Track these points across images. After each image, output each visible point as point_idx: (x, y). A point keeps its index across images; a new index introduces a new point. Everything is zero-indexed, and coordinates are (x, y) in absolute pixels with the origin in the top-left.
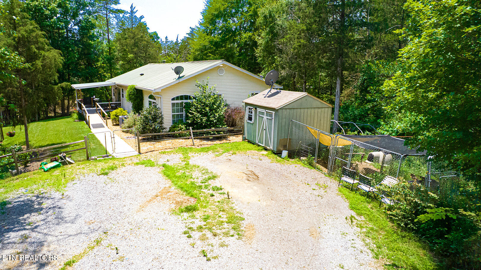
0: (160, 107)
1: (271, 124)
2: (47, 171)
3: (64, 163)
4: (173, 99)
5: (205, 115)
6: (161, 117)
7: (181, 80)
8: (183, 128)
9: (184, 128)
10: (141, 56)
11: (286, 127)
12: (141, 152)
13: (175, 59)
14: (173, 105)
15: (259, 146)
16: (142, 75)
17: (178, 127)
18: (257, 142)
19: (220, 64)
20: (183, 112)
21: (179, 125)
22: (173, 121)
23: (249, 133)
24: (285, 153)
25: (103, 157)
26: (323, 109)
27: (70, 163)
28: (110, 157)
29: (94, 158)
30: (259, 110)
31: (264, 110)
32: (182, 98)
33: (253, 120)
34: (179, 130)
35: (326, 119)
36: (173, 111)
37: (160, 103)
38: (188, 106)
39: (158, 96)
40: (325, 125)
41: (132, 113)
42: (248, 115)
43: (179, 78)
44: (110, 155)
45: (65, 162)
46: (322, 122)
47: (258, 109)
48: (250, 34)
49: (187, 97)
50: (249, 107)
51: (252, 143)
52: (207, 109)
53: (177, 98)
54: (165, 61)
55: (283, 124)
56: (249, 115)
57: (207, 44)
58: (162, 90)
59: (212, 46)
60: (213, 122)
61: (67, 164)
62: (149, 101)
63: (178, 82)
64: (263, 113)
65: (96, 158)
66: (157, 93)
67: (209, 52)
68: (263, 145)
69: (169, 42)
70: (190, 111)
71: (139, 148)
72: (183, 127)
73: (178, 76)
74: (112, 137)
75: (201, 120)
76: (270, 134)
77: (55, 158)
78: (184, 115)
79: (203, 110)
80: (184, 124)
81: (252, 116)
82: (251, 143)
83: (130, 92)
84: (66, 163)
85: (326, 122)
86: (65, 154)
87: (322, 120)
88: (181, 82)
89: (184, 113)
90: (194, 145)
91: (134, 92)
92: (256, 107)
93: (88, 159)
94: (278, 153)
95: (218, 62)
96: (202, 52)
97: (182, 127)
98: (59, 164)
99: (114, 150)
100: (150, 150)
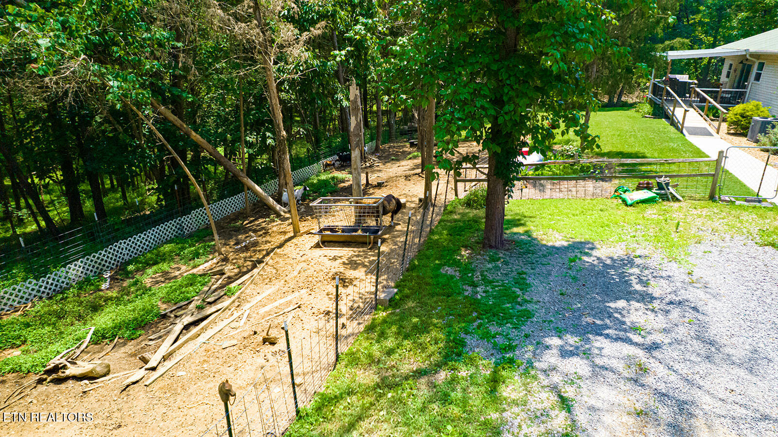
2: (631, 205)
3: (665, 197)
25: (746, 201)
27: (675, 199)
28: (764, 204)
29: (727, 199)
44: (765, 200)
45: (666, 194)
61: (668, 200)
65: (733, 199)
77: (648, 183)
84: (667, 197)
86: (668, 180)
93: (712, 198)
98: (655, 198)
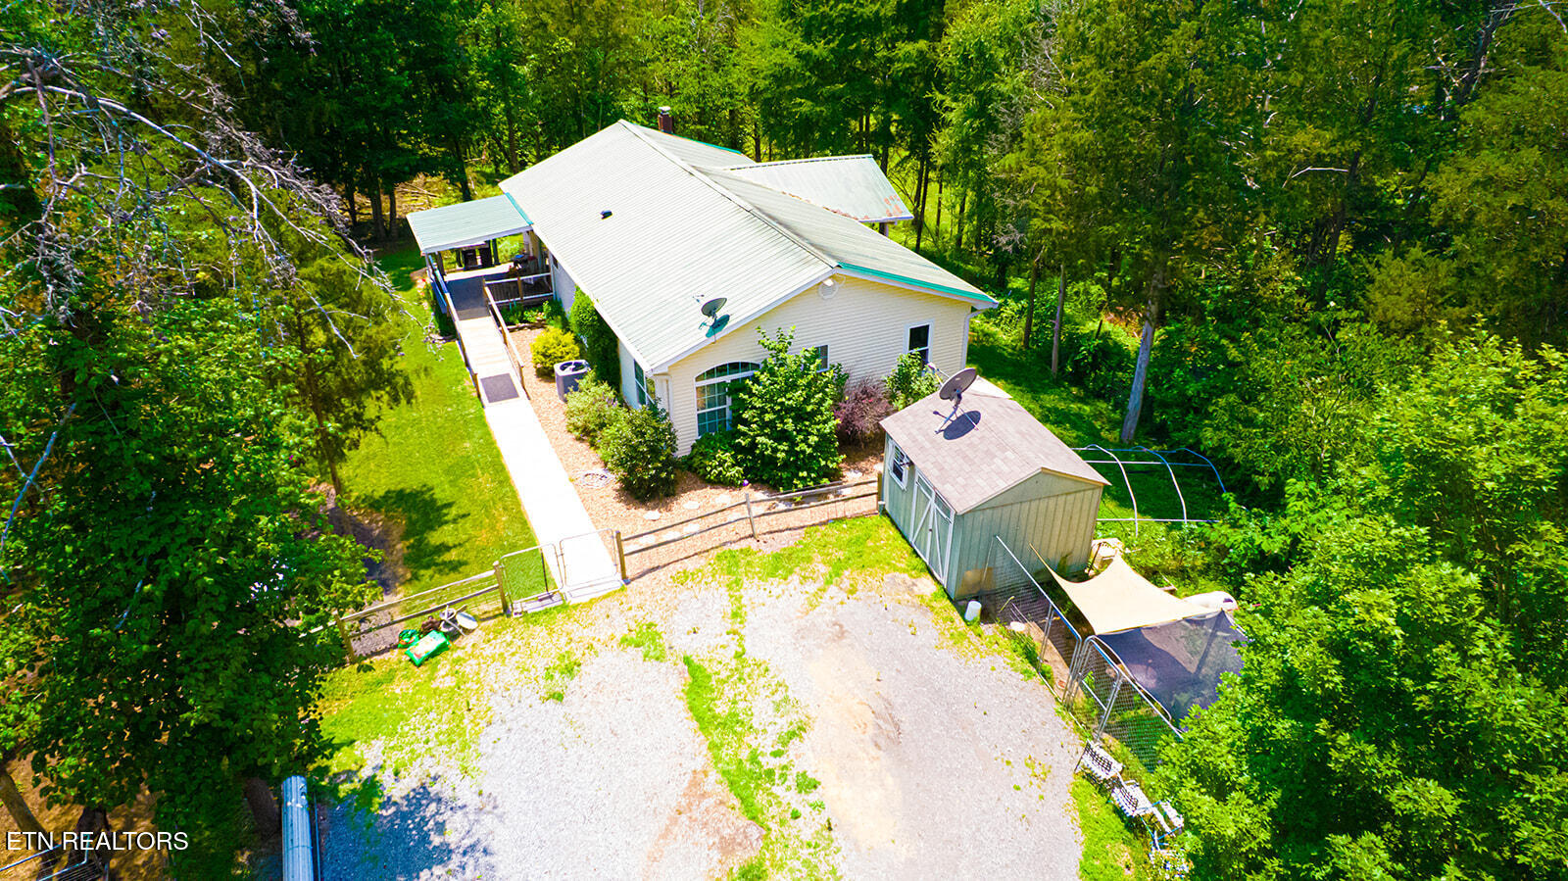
0: (666, 405)
1: (946, 532)
2: (420, 665)
4: (698, 379)
5: (783, 436)
6: (672, 437)
8: (725, 461)
9: (730, 461)
11: (982, 547)
12: (629, 574)
14: (701, 390)
15: (916, 553)
16: (605, 214)
17: (715, 459)
18: (912, 540)
19: (825, 277)
20: (725, 404)
21: (716, 452)
22: (702, 429)
23: (895, 504)
24: (975, 607)
25: (541, 601)
26: (1080, 494)
27: (467, 631)
28: (556, 599)
29: (520, 609)
32: (722, 370)
33: (904, 485)
34: (716, 467)
35: (1085, 514)
36: (701, 406)
37: (666, 397)
40: (1083, 526)
42: (892, 461)
43: (716, 326)
44: (557, 593)
45: (455, 630)
46: (1075, 521)
48: (922, 44)
49: (734, 367)
51: (900, 533)
53: (710, 374)
55: (976, 540)
56: (895, 462)
58: (670, 367)
61: (460, 635)
63: (711, 341)
64: (929, 491)
65: (524, 605)
68: (925, 560)
71: (623, 569)
72: (727, 456)
73: (712, 319)
74: (559, 553)
76: (942, 548)
77: (433, 623)
78: (729, 414)
80: (730, 448)
82: (897, 528)
85: (1084, 520)
86: (453, 610)
87: (1076, 516)
89: (728, 407)
90: (754, 536)
93: (506, 610)
94: (959, 603)
97: (723, 457)
98: (444, 644)
99: (564, 581)
100: (648, 564)
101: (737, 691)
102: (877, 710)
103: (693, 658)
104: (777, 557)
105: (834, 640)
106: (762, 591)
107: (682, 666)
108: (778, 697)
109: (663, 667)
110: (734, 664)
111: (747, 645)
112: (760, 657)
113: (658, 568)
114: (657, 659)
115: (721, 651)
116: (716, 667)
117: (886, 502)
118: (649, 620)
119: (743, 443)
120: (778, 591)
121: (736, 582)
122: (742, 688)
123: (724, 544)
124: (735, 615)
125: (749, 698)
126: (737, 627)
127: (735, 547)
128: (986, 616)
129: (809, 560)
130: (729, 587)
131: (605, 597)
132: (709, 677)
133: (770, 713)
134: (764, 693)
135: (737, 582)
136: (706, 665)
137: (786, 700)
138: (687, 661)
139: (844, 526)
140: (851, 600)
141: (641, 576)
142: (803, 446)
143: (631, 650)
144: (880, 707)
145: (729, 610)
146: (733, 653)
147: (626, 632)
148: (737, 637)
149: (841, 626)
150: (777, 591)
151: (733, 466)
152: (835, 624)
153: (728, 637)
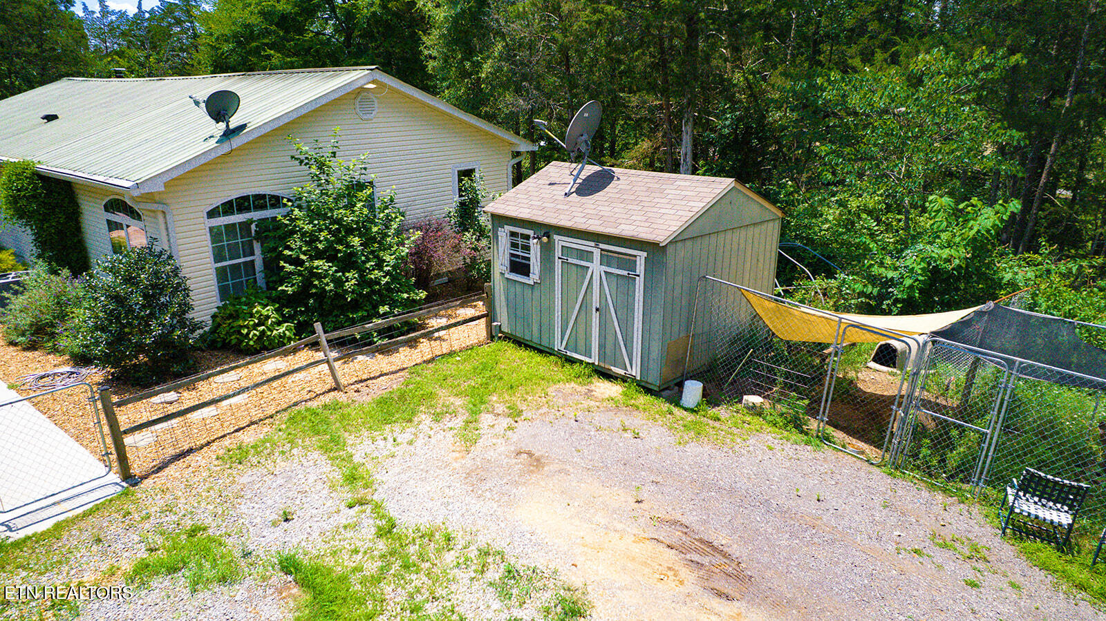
0: (166, 248)
1: (631, 296)
4: (212, 214)
5: (348, 262)
6: (181, 289)
7: (237, 142)
8: (268, 317)
9: (274, 317)
10: (26, 55)
12: (136, 470)
13: (142, 65)
14: (215, 234)
15: (572, 361)
16: (50, 118)
17: (252, 315)
18: (558, 346)
19: (365, 81)
20: (252, 254)
21: (252, 306)
22: (224, 292)
23: (519, 313)
24: (693, 390)
26: (764, 227)
30: (560, 241)
31: (593, 244)
32: (242, 204)
33: (535, 276)
34: (255, 326)
35: (768, 255)
36: (218, 257)
37: (164, 233)
38: (273, 234)
39: (153, 207)
40: (766, 275)
41: (40, 269)
42: (507, 256)
43: (229, 134)
47: (556, 237)
49: (260, 201)
50: (508, 228)
51: (535, 349)
52: (356, 241)
53: (228, 208)
54: (120, 72)
56: (512, 255)
57: (255, 20)
58: (166, 185)
59: (273, 28)
60: (379, 284)
62: (108, 221)
63: (226, 148)
64: (587, 255)
66: (149, 198)
67: (266, 44)
68: (588, 360)
69: (113, 13)
70: (287, 252)
71: (123, 462)
72: (269, 310)
73: (222, 126)
75: (339, 283)
76: (626, 330)
78: (259, 265)
79: (341, 248)
80: (273, 300)
81: (528, 259)
82: (531, 347)
83: (19, 190)
87: (761, 259)
88: (238, 149)
89: (258, 258)
90: (337, 388)
91: (35, 188)
92: (547, 231)
94: (669, 391)
95: (355, 73)
96: (239, 43)
97: (264, 312)
100: (171, 452)
101: (410, 588)
102: (673, 540)
103: (300, 557)
104: (382, 402)
105: (532, 472)
106: (382, 443)
107: (278, 577)
108: (494, 574)
109: (240, 592)
110: (382, 546)
111: (393, 510)
112: (424, 522)
113: (190, 451)
114: (223, 580)
115: (349, 534)
116: (348, 562)
117: (503, 320)
118: (188, 523)
119: (290, 290)
120: (407, 436)
121: (332, 441)
122: (417, 580)
123: (296, 404)
124: (352, 479)
125: (440, 592)
126: (362, 493)
127: (313, 405)
128: (711, 398)
129: (431, 395)
130: (325, 449)
131: (85, 515)
132: (343, 579)
133: (496, 605)
134: (463, 576)
135: (335, 441)
136: (329, 561)
137: (511, 573)
138: (289, 566)
139: (458, 358)
140: (520, 422)
141: (160, 469)
142: (377, 274)
143: (160, 583)
144: (676, 536)
145: (337, 476)
146: (373, 530)
147: (143, 554)
148: (368, 508)
149: (530, 454)
150: (403, 438)
151: (279, 323)
152: (519, 453)
153: (352, 512)
